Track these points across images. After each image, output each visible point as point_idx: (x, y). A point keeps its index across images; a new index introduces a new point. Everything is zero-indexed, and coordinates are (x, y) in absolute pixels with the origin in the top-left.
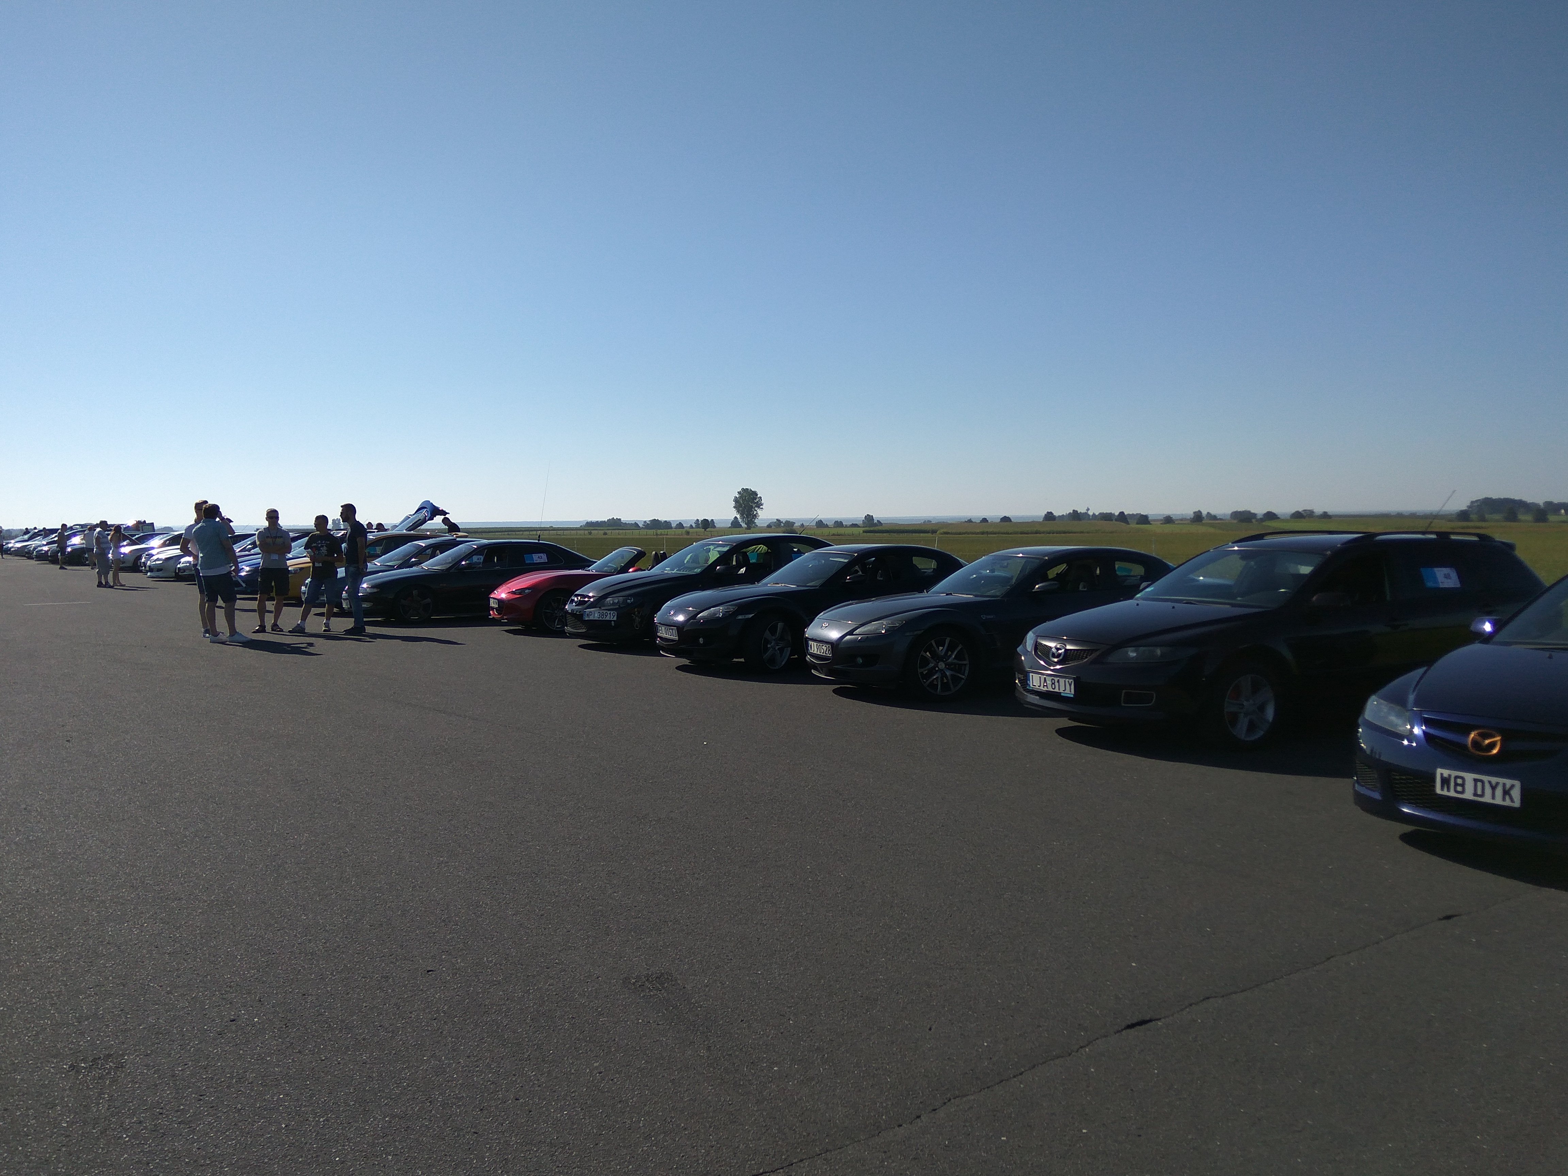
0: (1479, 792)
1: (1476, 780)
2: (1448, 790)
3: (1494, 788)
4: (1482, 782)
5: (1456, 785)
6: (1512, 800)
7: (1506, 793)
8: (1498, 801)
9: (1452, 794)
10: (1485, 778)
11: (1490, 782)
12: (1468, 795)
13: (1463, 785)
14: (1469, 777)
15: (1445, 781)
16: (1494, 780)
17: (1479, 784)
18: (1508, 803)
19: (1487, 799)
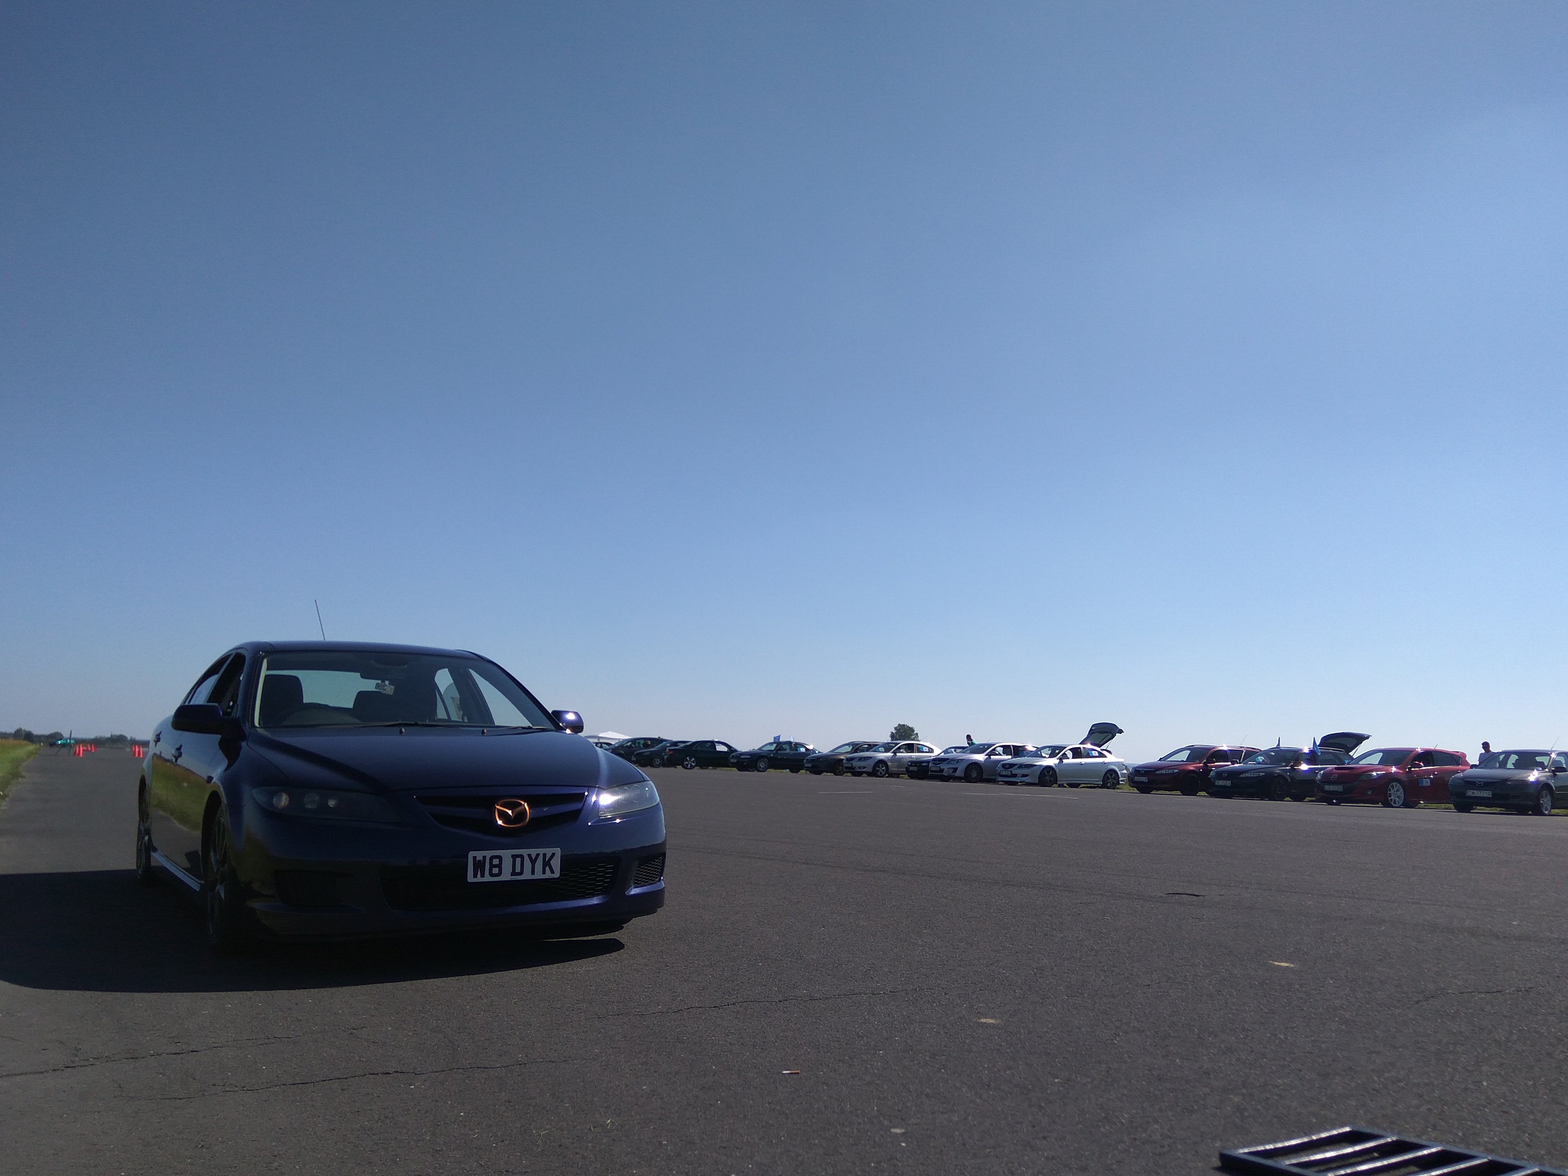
0: (518, 870)
1: (514, 857)
2: (483, 876)
3: (533, 862)
4: (522, 857)
5: (492, 866)
6: (552, 872)
7: (547, 864)
8: (539, 875)
9: (488, 878)
10: (524, 852)
11: (529, 856)
12: (506, 876)
13: (499, 866)
14: (506, 854)
15: (479, 866)
16: (533, 852)
17: (518, 860)
18: (548, 875)
19: (527, 876)
